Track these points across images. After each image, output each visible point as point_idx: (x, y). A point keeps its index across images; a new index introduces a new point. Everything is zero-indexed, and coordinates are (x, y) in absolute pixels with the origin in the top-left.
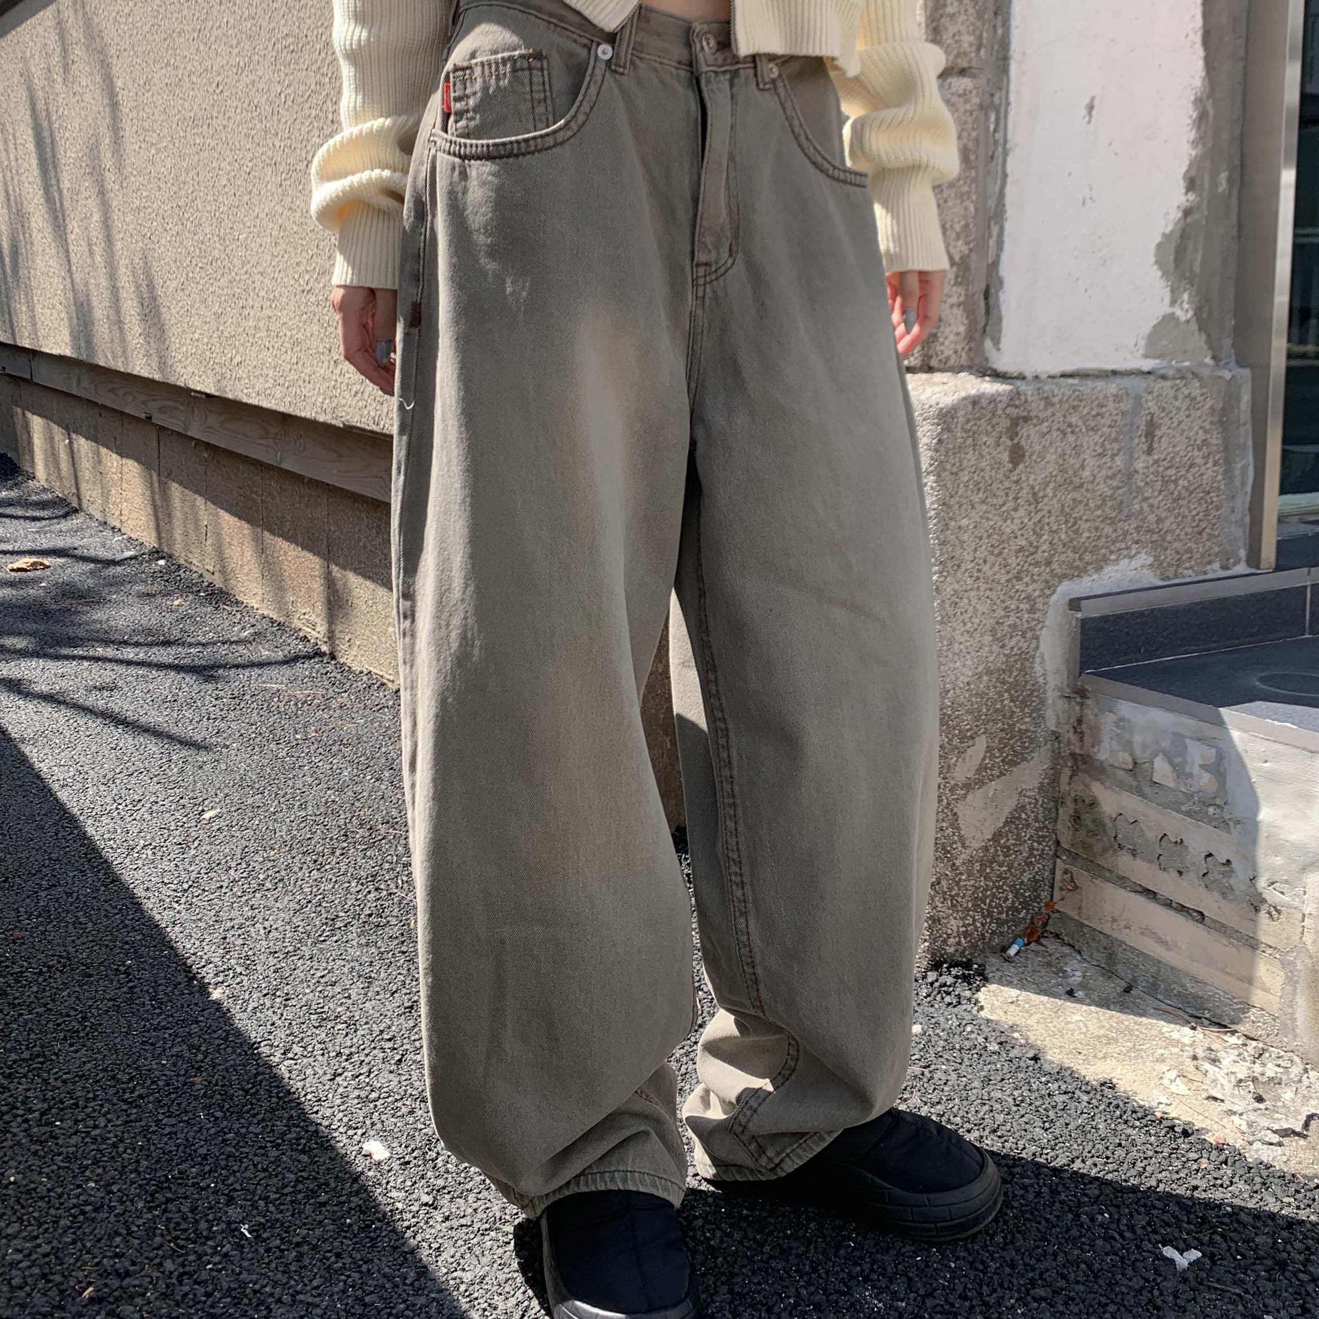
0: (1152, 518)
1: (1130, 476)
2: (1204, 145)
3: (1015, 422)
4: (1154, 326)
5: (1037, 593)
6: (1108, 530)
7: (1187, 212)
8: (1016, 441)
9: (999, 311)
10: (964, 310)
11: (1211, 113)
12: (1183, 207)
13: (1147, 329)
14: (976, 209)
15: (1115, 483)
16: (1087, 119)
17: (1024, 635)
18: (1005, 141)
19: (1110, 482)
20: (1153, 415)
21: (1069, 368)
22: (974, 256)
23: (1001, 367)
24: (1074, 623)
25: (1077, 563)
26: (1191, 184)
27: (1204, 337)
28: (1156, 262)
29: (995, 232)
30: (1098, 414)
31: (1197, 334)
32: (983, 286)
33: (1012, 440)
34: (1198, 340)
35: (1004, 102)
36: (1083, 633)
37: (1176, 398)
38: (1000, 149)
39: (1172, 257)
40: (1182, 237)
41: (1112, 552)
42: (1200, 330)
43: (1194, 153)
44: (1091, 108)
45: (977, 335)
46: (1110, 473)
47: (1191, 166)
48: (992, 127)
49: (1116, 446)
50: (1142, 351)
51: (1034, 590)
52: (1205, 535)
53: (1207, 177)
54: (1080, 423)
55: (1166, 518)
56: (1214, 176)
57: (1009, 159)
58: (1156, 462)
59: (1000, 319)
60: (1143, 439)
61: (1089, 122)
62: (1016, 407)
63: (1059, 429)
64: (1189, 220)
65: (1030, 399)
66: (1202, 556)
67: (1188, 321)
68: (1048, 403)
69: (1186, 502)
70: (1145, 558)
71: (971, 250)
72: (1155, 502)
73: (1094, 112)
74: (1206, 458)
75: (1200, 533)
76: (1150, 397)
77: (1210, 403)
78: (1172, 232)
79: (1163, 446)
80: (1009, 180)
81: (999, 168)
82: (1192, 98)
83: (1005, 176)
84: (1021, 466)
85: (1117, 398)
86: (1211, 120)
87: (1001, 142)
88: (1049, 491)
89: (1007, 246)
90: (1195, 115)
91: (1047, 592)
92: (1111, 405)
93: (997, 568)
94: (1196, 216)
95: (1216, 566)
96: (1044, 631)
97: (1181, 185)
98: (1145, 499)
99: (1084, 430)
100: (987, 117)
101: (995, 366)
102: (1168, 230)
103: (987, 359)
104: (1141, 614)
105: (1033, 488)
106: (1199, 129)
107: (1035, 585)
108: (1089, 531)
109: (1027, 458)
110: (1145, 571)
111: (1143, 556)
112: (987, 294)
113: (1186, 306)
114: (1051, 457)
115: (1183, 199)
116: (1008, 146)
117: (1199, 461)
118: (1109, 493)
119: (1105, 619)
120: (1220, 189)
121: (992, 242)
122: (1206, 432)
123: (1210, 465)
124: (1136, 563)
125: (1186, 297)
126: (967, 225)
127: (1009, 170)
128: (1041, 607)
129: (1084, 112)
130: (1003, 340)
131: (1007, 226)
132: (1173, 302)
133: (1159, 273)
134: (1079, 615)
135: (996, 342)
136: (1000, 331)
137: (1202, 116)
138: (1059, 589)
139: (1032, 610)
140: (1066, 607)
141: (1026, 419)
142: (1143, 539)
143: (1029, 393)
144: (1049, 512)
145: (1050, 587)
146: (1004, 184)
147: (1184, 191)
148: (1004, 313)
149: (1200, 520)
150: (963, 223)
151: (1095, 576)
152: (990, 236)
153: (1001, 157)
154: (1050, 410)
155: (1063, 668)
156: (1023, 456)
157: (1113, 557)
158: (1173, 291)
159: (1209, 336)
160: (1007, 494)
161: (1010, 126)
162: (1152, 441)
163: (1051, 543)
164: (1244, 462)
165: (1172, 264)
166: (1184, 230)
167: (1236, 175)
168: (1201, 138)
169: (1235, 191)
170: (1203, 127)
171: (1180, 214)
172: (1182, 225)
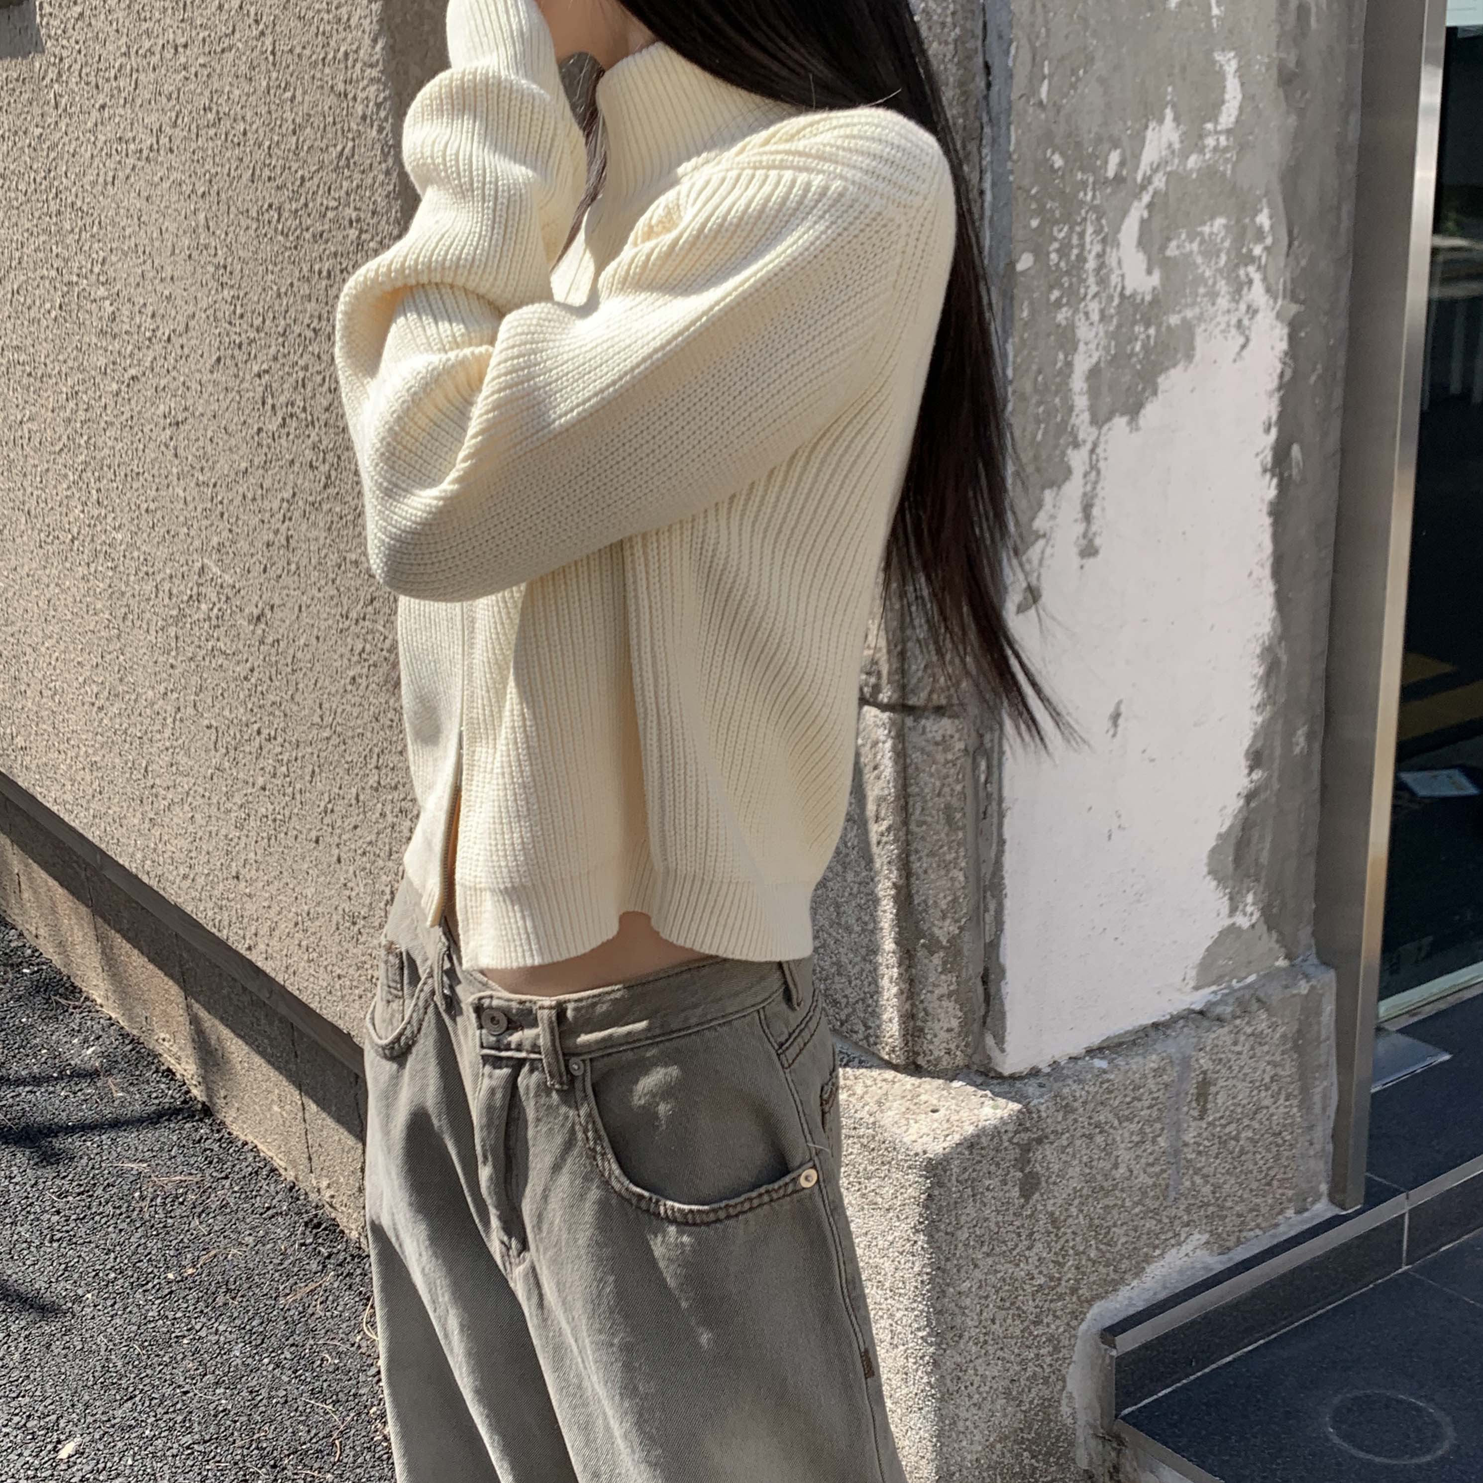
0: (1207, 1190)
1: (1177, 1153)
2: (1274, 704)
3: (1026, 1149)
4: (1208, 950)
5: (1061, 1330)
6: (1150, 1224)
7: (1250, 797)
8: (1027, 1170)
9: (1002, 1004)
10: (956, 1001)
11: (1284, 659)
12: (1245, 792)
13: (1198, 954)
14: (966, 877)
15: (1157, 1169)
16: (1111, 732)
17: (1046, 1382)
18: (1001, 800)
19: (1151, 1170)
20: (1205, 1073)
21: (1096, 1040)
22: (967, 936)
23: (1006, 1073)
24: (1107, 1361)
25: (1112, 1276)
26: (1256, 759)
27: (1275, 935)
28: (1210, 872)
29: (992, 906)
30: (1134, 1099)
31: (1265, 936)
32: (981, 970)
33: (1022, 1170)
34: (1269, 942)
35: (996, 748)
36: (1118, 1372)
37: (1235, 1043)
38: (994, 804)
39: (1230, 859)
40: (1243, 829)
41: (1156, 1247)
42: (1269, 929)
43: (1259, 720)
44: (1116, 717)
45: (976, 1027)
46: (1151, 1160)
47: (1255, 737)
48: (983, 778)
49: (1158, 1126)
50: (1192, 984)
51: (1058, 1328)
52: (1275, 1183)
53: (1278, 743)
54: (1111, 1116)
55: (1225, 1183)
56: (1288, 737)
57: (1007, 821)
58: (1211, 1124)
59: (1003, 1014)
60: (1194, 1104)
61: (1114, 735)
62: (1027, 1130)
63: (1084, 1135)
64: (1253, 805)
65: (1044, 1115)
66: (1272, 1207)
67: (1253, 926)
68: (1068, 1109)
69: (1250, 1155)
70: (1199, 1237)
72: (1209, 1170)
73: (1121, 721)
75: (1269, 1184)
76: (1202, 1054)
77: (1281, 1030)
78: (1231, 827)
79: (1220, 1100)
80: (1007, 847)
81: (994, 829)
82: (1258, 650)
83: (1002, 842)
84: (1037, 1196)
85: (1158, 1072)
86: (1283, 668)
87: (995, 796)
88: (1074, 1210)
89: (1007, 927)
90: (1261, 671)
91: (1074, 1323)
92: (1151, 1083)
93: (1009, 1321)
94: (1263, 796)
95: (1290, 1213)
96: (1072, 1368)
97: (1243, 764)
98: (1197, 1171)
99: (1116, 1123)
100: (975, 766)
101: (999, 1070)
102: (1224, 829)
103: (989, 1058)
105: (1052, 1214)
106: (1267, 686)
107: (1058, 1322)
108: (1126, 1235)
109: (1044, 1184)
110: (1198, 1252)
111: (1197, 1236)
112: (985, 980)
113: (1249, 909)
114: (1075, 1171)
115: (1246, 781)
116: (1004, 805)
117: (1267, 1102)
118: (1150, 1182)
119: (1146, 1347)
120: (1297, 750)
121: (989, 917)
123: (1281, 1101)
124: (1186, 1248)
125: (1250, 898)
126: (955, 900)
127: (1007, 835)
128: (1067, 1343)
129: (1107, 724)
130: (1008, 1038)
131: (1008, 903)
132: (1233, 911)
133: (1215, 883)
134: (1114, 1353)
135: (1000, 1040)
136: (1004, 1028)
137: (1272, 668)
138: (1089, 1316)
139: (1057, 1349)
140: (1099, 1341)
141: (1039, 1141)
142: (1195, 1217)
143: (1043, 1108)
144: (1074, 1233)
145: (1077, 1316)
146: (1000, 852)
147: (1246, 771)
148: (1007, 1007)
149: (1269, 1169)
151: (1135, 1283)
152: (986, 910)
153: (995, 816)
154: (1071, 1117)
155: (1096, 1402)
156: (1039, 1183)
157: (1158, 1252)
158: (1231, 899)
159: (1280, 933)
160: (1019, 1235)
161: (1006, 782)
162: (1206, 1102)
163: (1077, 1268)
164: (1325, 1084)
165: (1231, 867)
166: (1246, 819)
167: (1320, 728)
168: (1269, 697)
169: (1317, 746)
170: (1273, 680)
171: (1241, 802)
172: (1245, 814)
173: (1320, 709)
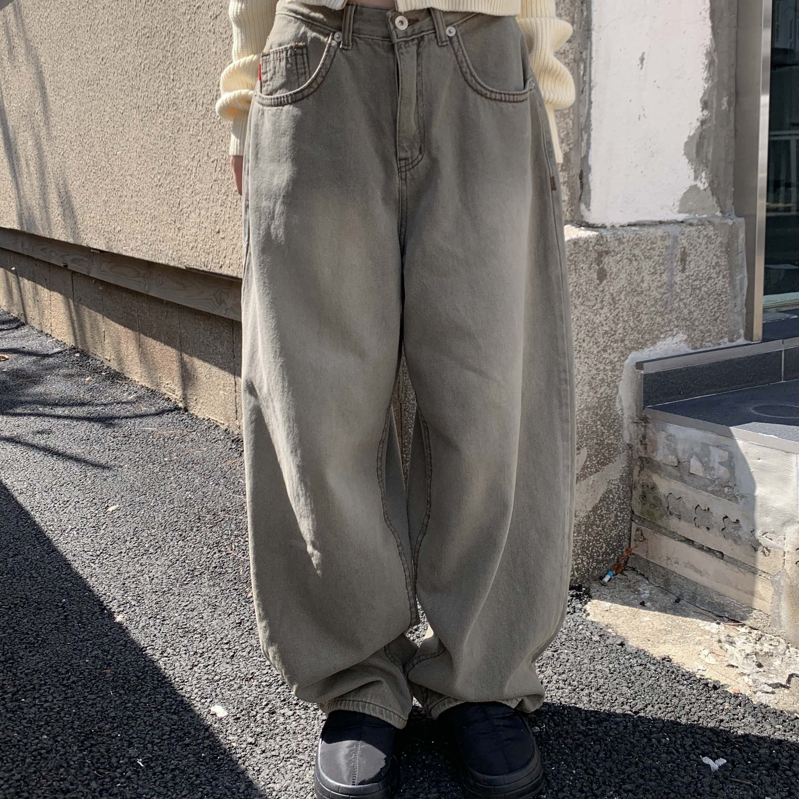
0: (686, 311)
1: (672, 286)
2: (713, 80)
3: (600, 255)
4: (685, 193)
5: (616, 359)
6: (659, 319)
7: (703, 122)
8: (601, 266)
9: (589, 186)
10: (567, 186)
11: (717, 60)
12: (700, 119)
13: (680, 194)
14: (573, 124)
15: (662, 291)
16: (640, 66)
17: (609, 385)
18: (590, 81)
19: (660, 290)
20: (685, 248)
21: (633, 221)
22: (573, 153)
23: (591, 221)
24: (639, 377)
25: (640, 340)
26: (705, 105)
27: (715, 199)
28: (685, 154)
29: (585, 137)
30: (651, 249)
31: (711, 197)
32: (579, 171)
33: (598, 265)
34: (712, 201)
35: (588, 57)
36: (644, 383)
37: (699, 237)
38: (587, 86)
39: (695, 151)
40: (700, 138)
41: (662, 333)
42: (713, 194)
43: (706, 86)
44: (642, 60)
45: (576, 201)
46: (659, 284)
47: (705, 94)
48: (582, 73)
49: (662, 267)
50: (677, 209)
51: (614, 358)
52: (718, 320)
53: (715, 101)
54: (640, 254)
55: (694, 311)
56: (719, 100)
57: (593, 92)
58: (687, 277)
59: (589, 191)
60: (679, 263)
61: (642, 68)
62: (601, 245)
63: (627, 258)
64: (704, 127)
65: (609, 240)
66: (717, 334)
67: (705, 190)
68: (620, 241)
69: (706, 301)
70: (682, 336)
71: (570, 149)
72: (687, 301)
73: (645, 62)
74: (718, 273)
75: (716, 320)
76: (683, 237)
77: (720, 239)
78: (694, 134)
79: (691, 267)
80: (593, 105)
81: (587, 98)
82: (705, 52)
83: (591, 103)
84: (605, 282)
85: (663, 238)
86: (716, 65)
87: (588, 82)
88: (622, 297)
89: (592, 146)
90: (706, 62)
91: (622, 358)
92: (659, 243)
93: (591, 344)
94: (709, 125)
95: (726, 340)
96: (621, 382)
97: (699, 106)
98: (681, 300)
99: (643, 258)
100: (578, 66)
101: (587, 221)
102: (691, 134)
103: (582, 216)
104: (680, 371)
105: (612, 295)
106: (709, 71)
107: (615, 355)
108: (647, 320)
109: (608, 277)
110: (682, 344)
111: (681, 335)
112: (581, 176)
113: (704, 180)
114: (623, 276)
115: (701, 114)
116: (592, 84)
117: (714, 275)
118: (659, 297)
119: (658, 374)
120: (723, 108)
121: (583, 144)
122: (718, 257)
123: (720, 278)
124: (676, 339)
125: (703, 174)
126: (568, 133)
127: (593, 99)
128: (619, 368)
129: (639, 62)
130: (592, 204)
131: (593, 134)
132: (696, 178)
133: (687, 161)
134: (642, 372)
135: (588, 205)
136: (590, 199)
137: (711, 63)
138: (630, 357)
139: (613, 370)
140: (635, 368)
141: (607, 253)
142: (680, 324)
143: (609, 236)
144: (623, 309)
145: (624, 355)
146: (590, 108)
147: (701, 109)
148: (592, 188)
149: (715, 312)
150: (565, 133)
151: (652, 348)
152: (582, 140)
153: (588, 91)
154: (622, 246)
155: (633, 404)
156: (606, 275)
157: (662, 336)
158: (695, 171)
159: (718, 199)
160: (596, 299)
161: (593, 73)
162: (685, 264)
163: (624, 329)
164: (741, 276)
165: (695, 156)
166: (701, 134)
167: (733, 99)
168: (710, 76)
169: (732, 109)
170: (712, 70)
171: (699, 124)
172: (700, 130)
173: (733, 90)
